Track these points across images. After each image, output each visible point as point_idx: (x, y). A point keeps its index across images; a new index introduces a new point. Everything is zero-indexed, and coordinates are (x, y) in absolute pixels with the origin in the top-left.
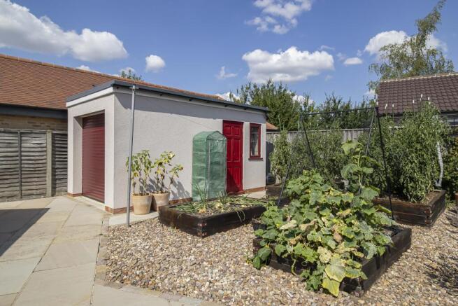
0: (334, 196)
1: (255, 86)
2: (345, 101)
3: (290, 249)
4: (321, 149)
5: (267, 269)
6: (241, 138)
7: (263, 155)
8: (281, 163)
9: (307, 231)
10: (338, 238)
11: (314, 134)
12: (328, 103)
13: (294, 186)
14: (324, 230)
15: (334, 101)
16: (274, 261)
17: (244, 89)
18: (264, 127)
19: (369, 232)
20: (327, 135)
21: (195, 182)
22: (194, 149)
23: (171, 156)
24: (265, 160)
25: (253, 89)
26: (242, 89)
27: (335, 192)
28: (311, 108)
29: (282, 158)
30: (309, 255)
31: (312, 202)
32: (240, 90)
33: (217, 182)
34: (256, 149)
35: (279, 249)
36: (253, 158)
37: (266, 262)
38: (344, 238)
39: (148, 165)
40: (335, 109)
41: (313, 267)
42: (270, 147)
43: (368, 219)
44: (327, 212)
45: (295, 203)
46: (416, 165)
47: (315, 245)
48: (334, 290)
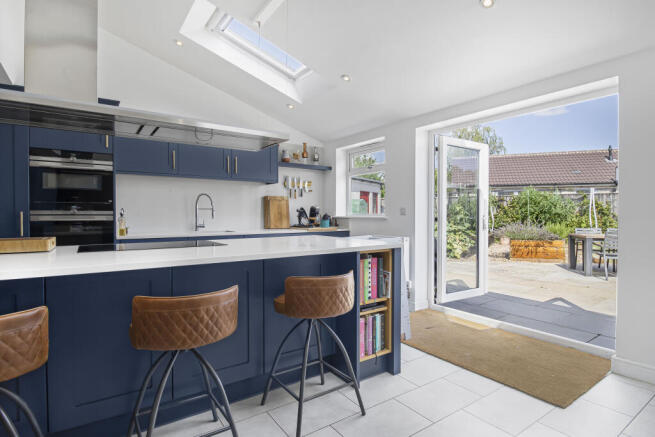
48: (459, 256)
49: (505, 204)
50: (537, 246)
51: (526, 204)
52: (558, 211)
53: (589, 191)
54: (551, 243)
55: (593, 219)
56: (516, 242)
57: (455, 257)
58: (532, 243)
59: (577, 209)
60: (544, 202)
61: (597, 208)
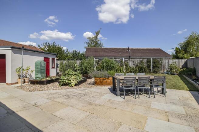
0: (74, 73)
1: (49, 44)
2: (78, 51)
3: (66, 82)
4: (72, 65)
5: (62, 87)
6: (49, 62)
7: (56, 67)
8: (62, 69)
9: (69, 79)
10: (74, 79)
11: (70, 61)
12: (74, 51)
13: (67, 72)
14: (72, 78)
15: (75, 51)
16: (63, 85)
17: (45, 44)
18: (56, 59)
19: (79, 78)
20: (73, 61)
21: (36, 74)
22: (35, 65)
23: (30, 67)
24: (56, 68)
25: (48, 44)
26: (44, 44)
27: (74, 72)
28: (69, 53)
29: (62, 67)
30: (69, 82)
31: (70, 74)
32: (43, 44)
33: (43, 75)
34: (53, 65)
35: (64, 82)
36: (52, 68)
37: (62, 85)
38: (75, 79)
39: (23, 70)
40: (75, 53)
41: (70, 83)
42: (57, 65)
43: (78, 76)
44: (72, 76)
45: (67, 75)
46: (89, 68)
47: (70, 80)
48: (73, 86)
49: (100, 63)
50: (104, 80)
51: (104, 63)
52: (113, 65)
53: (123, 59)
54: (108, 79)
55: (124, 68)
56: (96, 78)
57: (72, 86)
58: (102, 79)
59: (120, 65)
60: (109, 63)
61: (125, 64)
